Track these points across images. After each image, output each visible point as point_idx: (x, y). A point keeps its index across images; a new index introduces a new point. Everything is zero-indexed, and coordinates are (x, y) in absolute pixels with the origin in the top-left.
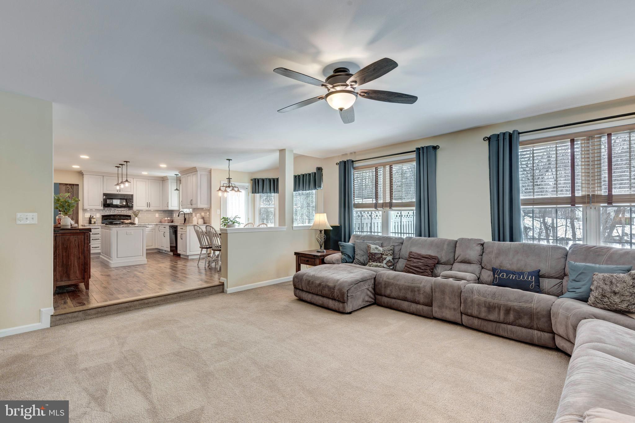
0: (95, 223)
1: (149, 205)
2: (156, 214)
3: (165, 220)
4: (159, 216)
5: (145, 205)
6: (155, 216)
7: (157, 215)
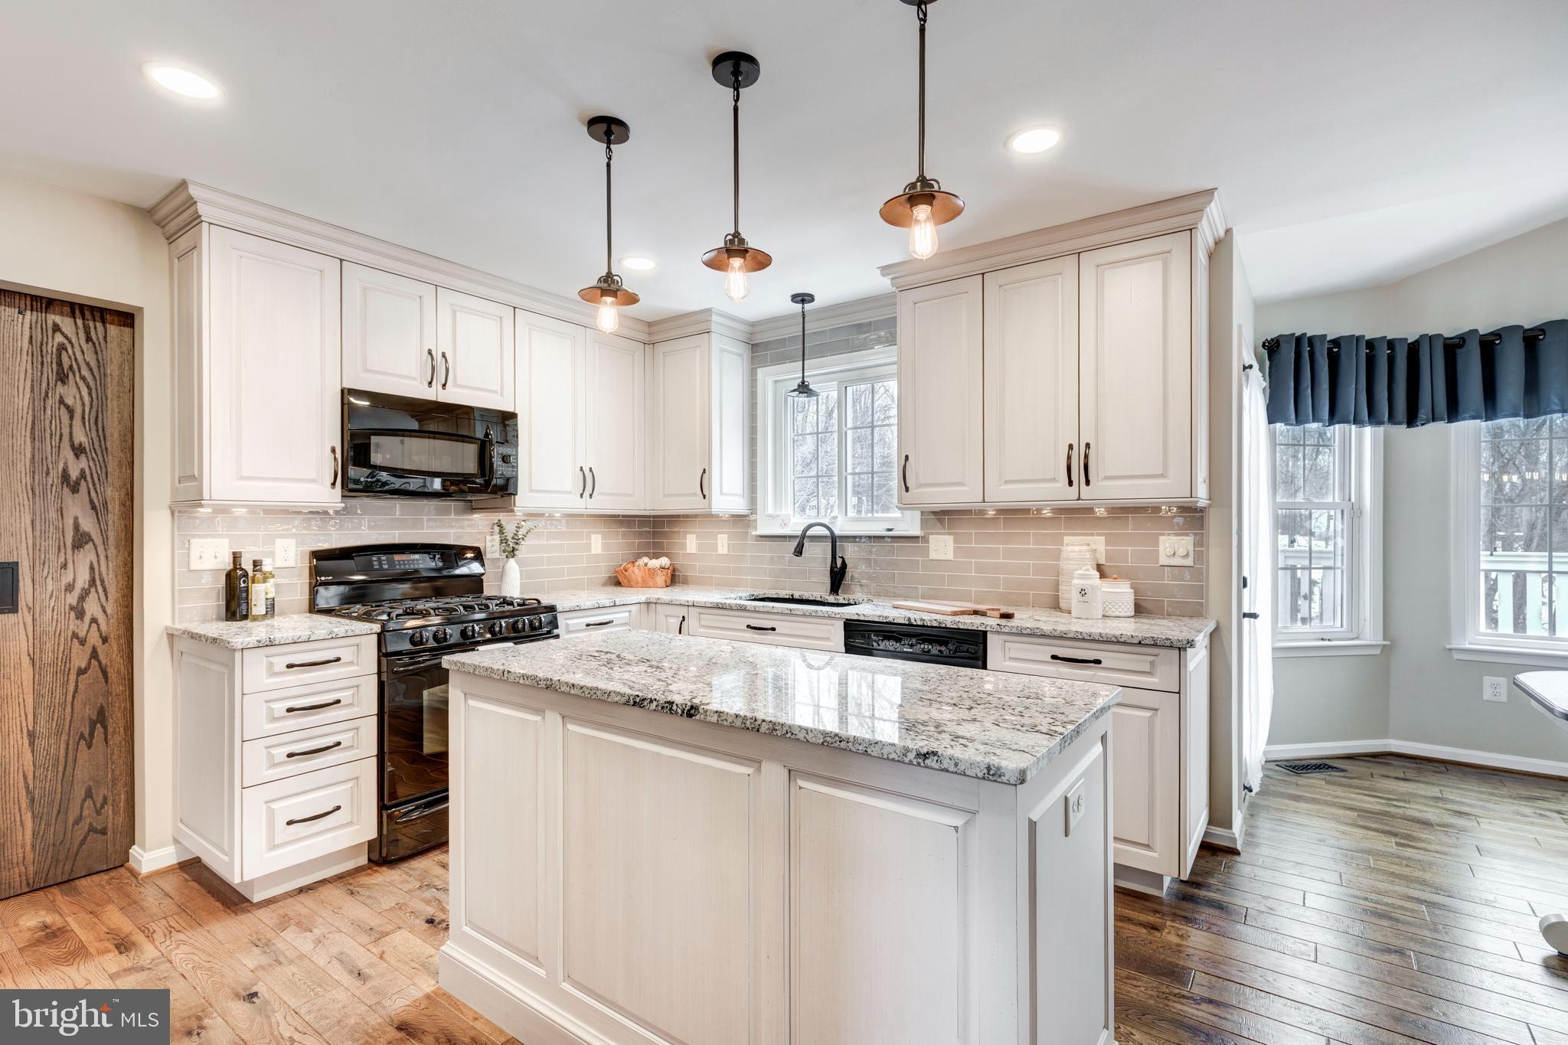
0: (271, 609)
1: (588, 482)
2: (593, 536)
3: (652, 572)
4: (605, 547)
5: (570, 481)
6: (588, 547)
7: (597, 543)
